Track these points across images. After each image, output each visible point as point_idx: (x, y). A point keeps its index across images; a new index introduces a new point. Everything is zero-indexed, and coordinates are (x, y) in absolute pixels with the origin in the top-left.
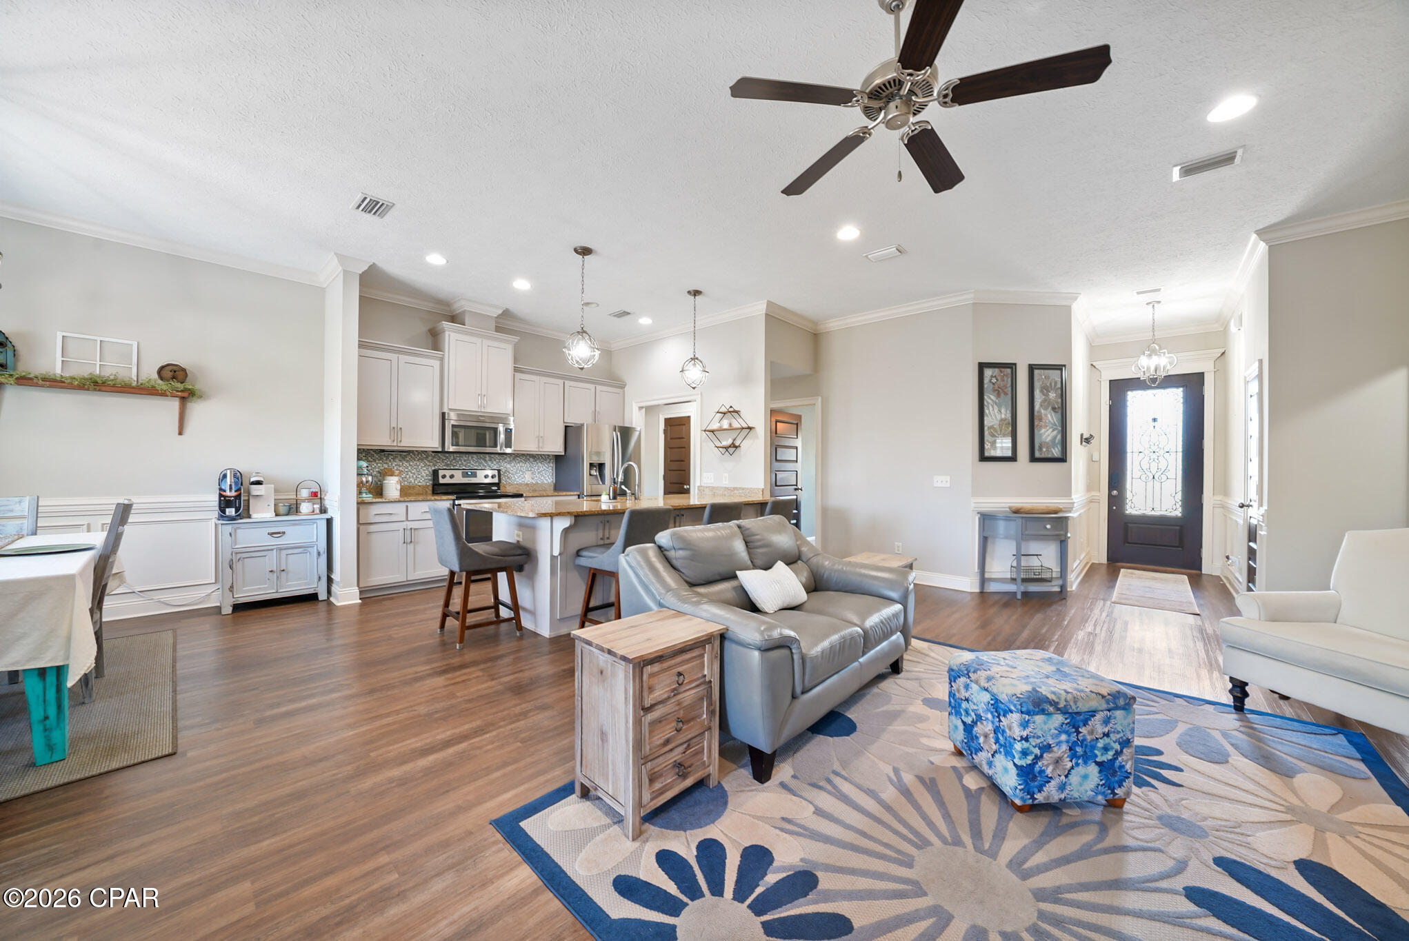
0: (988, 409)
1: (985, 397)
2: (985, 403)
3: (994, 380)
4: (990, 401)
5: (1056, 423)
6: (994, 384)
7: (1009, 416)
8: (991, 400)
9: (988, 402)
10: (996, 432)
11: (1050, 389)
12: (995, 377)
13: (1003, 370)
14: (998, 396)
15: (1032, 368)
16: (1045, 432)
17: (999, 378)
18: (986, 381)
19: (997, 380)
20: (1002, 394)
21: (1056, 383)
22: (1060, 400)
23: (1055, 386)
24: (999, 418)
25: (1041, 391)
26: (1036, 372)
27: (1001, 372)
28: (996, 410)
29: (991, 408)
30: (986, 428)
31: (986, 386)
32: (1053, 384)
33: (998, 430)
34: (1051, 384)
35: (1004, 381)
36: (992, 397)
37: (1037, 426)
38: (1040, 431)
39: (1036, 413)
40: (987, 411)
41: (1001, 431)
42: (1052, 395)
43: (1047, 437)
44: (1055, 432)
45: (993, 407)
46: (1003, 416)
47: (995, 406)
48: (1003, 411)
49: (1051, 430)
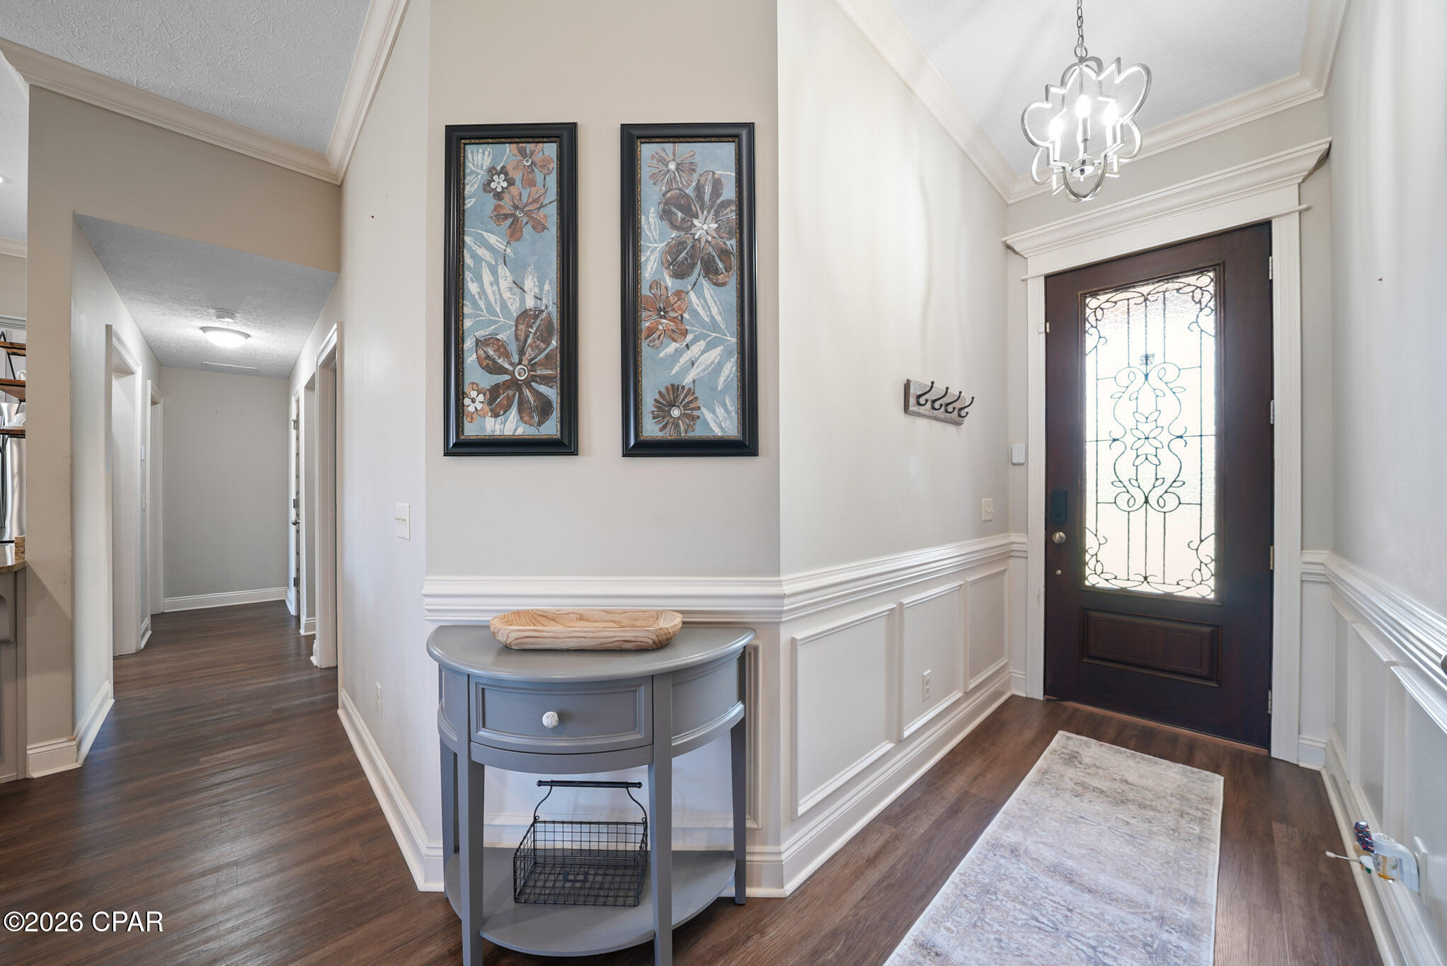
0: (478, 278)
1: (468, 239)
2: (468, 260)
3: (499, 183)
4: (482, 252)
5: (719, 319)
6: (498, 196)
7: (550, 303)
8: (490, 248)
9: (474, 256)
10: (507, 355)
11: (696, 207)
12: (503, 171)
13: (529, 147)
14: (514, 233)
15: (633, 137)
16: (678, 353)
17: (517, 176)
18: (472, 186)
19: (511, 183)
20: (527, 230)
21: (717, 184)
22: (732, 244)
23: (716, 192)
24: (515, 309)
25: (666, 214)
26: (647, 151)
27: (523, 153)
28: (505, 284)
29: (487, 277)
30: (469, 344)
31: (469, 203)
32: (708, 190)
33: (513, 348)
34: (699, 189)
35: (532, 183)
36: (493, 239)
37: (651, 331)
38: (657, 349)
39: (645, 290)
40: (472, 287)
41: (522, 352)
42: (704, 228)
43: (685, 371)
44: (715, 354)
45: (494, 272)
46: (530, 303)
47: (502, 270)
48: (529, 283)
49: (702, 344)
